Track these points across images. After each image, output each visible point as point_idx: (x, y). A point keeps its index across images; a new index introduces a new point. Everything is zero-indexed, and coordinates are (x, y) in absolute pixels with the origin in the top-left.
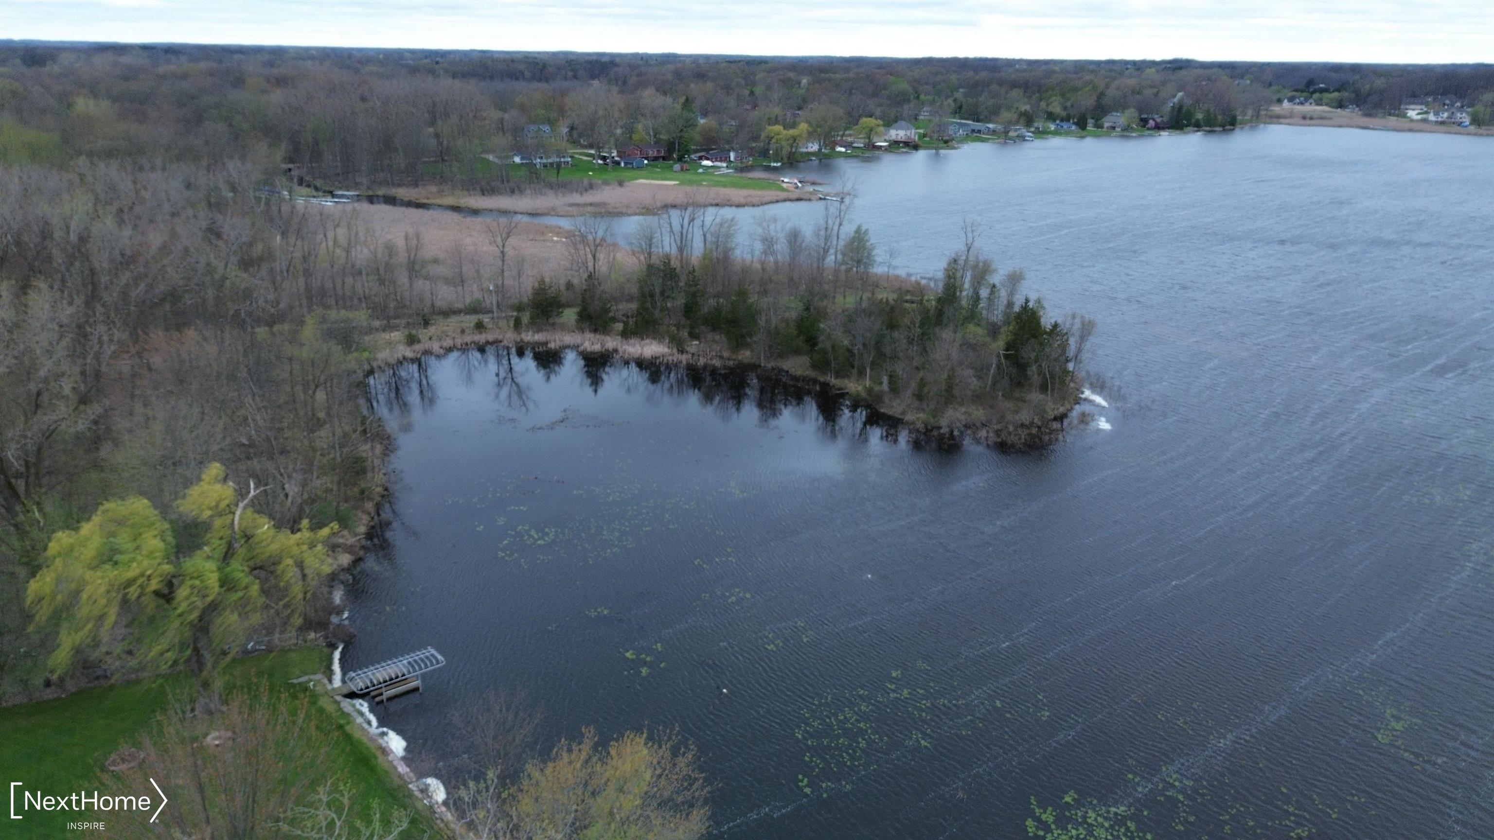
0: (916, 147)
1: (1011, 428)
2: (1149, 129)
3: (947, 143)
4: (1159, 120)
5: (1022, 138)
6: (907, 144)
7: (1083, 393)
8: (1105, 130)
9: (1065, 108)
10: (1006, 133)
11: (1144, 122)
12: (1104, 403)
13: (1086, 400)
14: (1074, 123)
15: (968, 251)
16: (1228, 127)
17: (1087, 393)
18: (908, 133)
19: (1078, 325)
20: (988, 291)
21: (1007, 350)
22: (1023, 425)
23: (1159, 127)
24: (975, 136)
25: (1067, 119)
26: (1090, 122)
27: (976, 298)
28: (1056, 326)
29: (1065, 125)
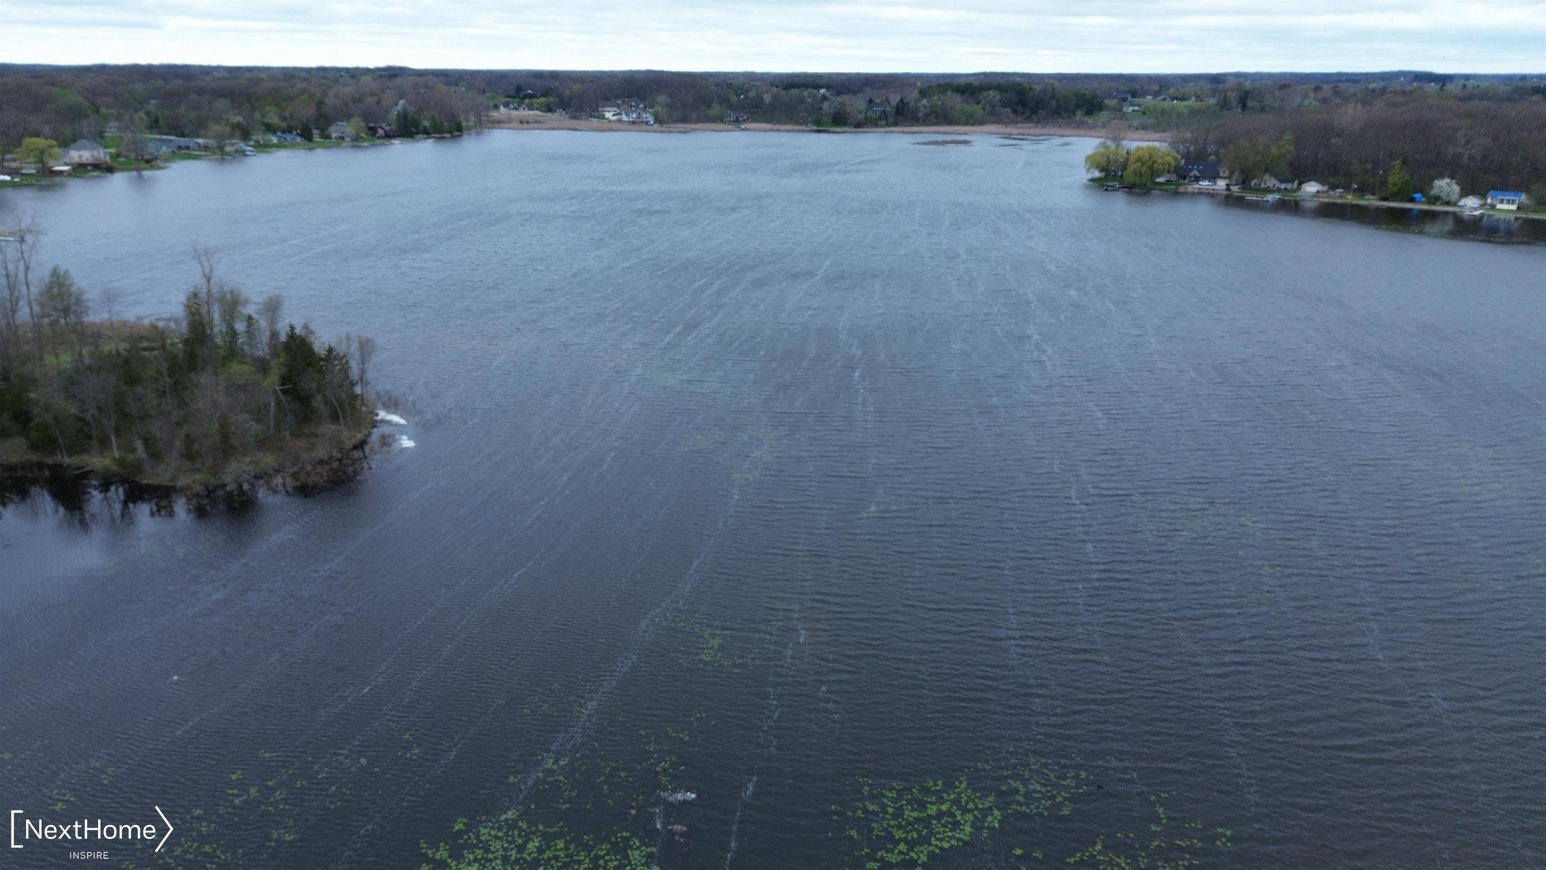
0: (110, 170)
1: (309, 468)
2: (379, 138)
3: (150, 162)
4: (387, 128)
5: (243, 153)
6: (96, 166)
7: (377, 415)
8: (334, 140)
9: (284, 119)
10: (221, 148)
11: (372, 131)
12: (402, 421)
13: (382, 421)
14: (298, 134)
15: (209, 281)
16: (456, 133)
17: (382, 415)
18: (95, 153)
19: (355, 346)
20: (245, 324)
21: (283, 384)
22: (321, 462)
23: (389, 136)
24: (183, 153)
25: (289, 130)
26: (316, 132)
27: (233, 334)
28: (330, 350)
29: (289, 137)
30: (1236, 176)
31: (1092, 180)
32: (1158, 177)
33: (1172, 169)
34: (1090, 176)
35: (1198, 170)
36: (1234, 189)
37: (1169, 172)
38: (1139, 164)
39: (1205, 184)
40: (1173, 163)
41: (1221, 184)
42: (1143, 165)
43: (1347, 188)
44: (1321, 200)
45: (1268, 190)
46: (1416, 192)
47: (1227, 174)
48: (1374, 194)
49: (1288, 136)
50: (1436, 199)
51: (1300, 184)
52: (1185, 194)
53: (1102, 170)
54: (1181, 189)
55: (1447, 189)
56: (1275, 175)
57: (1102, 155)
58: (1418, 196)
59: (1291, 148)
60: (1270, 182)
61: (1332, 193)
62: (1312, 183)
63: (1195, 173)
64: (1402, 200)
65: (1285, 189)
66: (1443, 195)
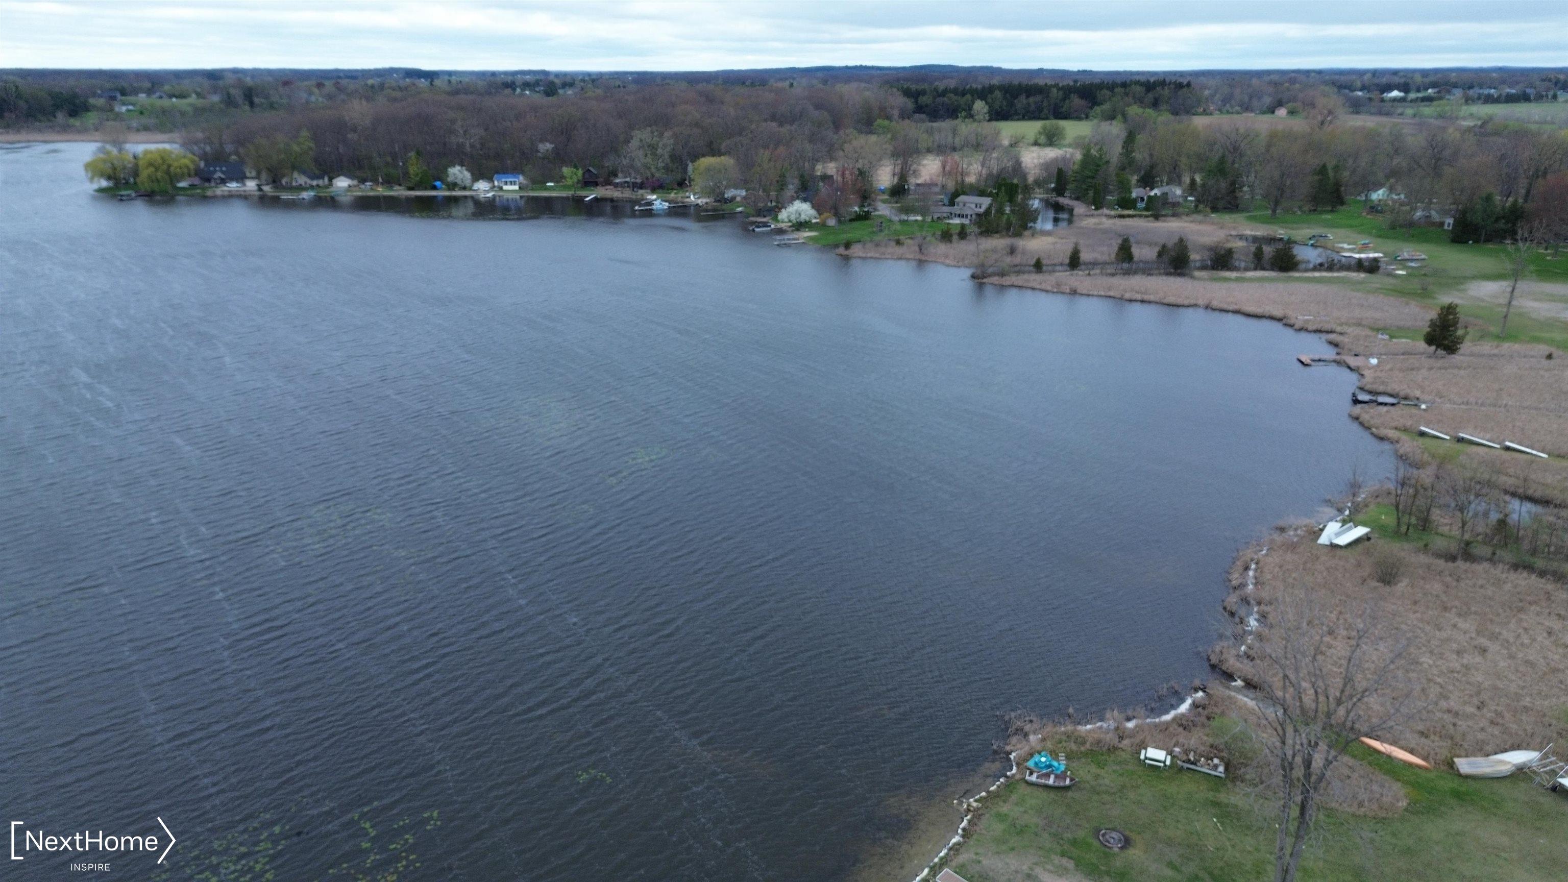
30: (264, 176)
31: (101, 190)
32: (179, 181)
33: (193, 172)
34: (95, 186)
35: (223, 172)
36: (266, 188)
37: (189, 176)
38: (152, 169)
39: (233, 186)
40: (192, 166)
41: (251, 185)
42: (157, 169)
43: (375, 181)
44: (355, 194)
45: (301, 188)
46: (436, 180)
47: (254, 174)
48: (400, 185)
49: (305, 133)
50: (453, 186)
51: (331, 180)
52: (215, 197)
53: (109, 178)
54: (209, 193)
55: (460, 176)
56: (304, 173)
57: (104, 161)
58: (438, 183)
59: (312, 145)
60: (302, 180)
61: (363, 186)
62: (342, 178)
63: (218, 175)
64: (426, 189)
65: (318, 185)
66: (459, 182)
